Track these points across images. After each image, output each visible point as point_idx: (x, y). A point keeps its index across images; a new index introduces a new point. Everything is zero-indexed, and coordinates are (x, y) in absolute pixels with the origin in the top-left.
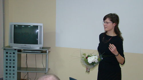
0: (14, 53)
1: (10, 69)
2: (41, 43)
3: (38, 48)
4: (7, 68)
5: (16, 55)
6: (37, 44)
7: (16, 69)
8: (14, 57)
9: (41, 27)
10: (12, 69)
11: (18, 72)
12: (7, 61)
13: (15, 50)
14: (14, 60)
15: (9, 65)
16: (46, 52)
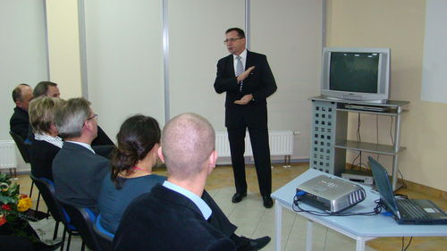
0: (330, 110)
1: (322, 140)
2: (383, 92)
3: (379, 102)
4: (316, 139)
5: (334, 114)
6: (376, 92)
7: (333, 141)
8: (330, 117)
9: (385, 55)
10: (326, 141)
11: (336, 148)
12: (317, 126)
13: (333, 103)
14: (329, 124)
15: (320, 133)
16: (396, 111)
